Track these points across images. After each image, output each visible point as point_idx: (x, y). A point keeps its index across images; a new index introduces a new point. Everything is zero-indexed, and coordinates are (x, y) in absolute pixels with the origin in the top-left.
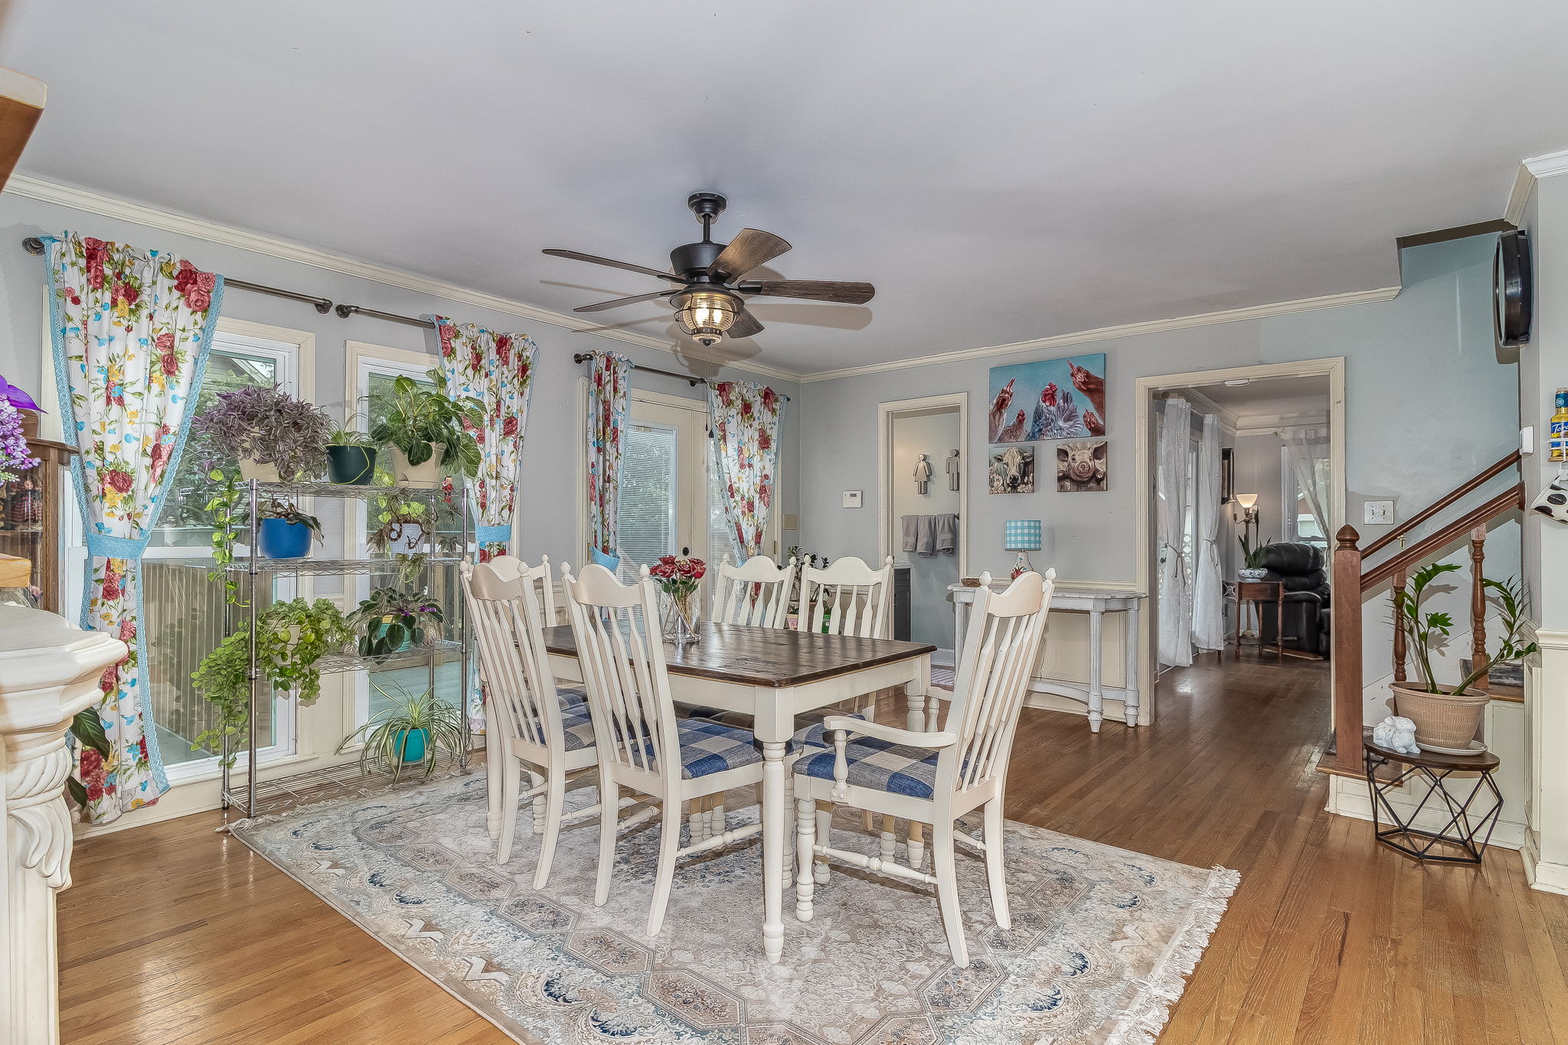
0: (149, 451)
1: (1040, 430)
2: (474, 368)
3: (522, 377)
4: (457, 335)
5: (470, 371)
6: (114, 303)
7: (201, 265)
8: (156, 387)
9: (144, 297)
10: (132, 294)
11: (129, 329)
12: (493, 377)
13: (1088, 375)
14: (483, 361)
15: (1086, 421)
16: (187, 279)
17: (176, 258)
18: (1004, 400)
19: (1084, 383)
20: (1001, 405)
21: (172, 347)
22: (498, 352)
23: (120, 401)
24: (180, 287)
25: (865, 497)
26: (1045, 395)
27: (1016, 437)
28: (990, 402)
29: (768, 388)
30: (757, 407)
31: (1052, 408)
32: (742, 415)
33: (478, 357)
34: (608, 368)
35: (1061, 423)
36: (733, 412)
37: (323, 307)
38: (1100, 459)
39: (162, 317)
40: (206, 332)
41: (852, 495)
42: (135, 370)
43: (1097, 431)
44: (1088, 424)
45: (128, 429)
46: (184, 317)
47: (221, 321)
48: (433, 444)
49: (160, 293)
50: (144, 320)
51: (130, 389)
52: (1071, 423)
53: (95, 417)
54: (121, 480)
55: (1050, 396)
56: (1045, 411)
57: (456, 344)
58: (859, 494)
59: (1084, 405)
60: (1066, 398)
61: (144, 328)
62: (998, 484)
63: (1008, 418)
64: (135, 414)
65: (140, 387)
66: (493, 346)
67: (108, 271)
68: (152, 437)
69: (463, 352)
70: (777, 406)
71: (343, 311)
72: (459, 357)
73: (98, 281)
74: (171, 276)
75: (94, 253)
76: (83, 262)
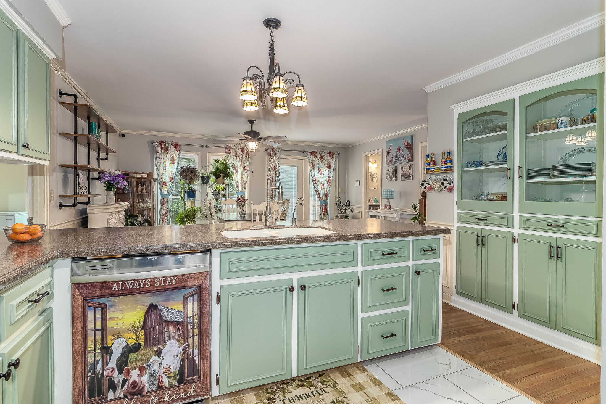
0: (170, 178)
1: (397, 161)
2: (235, 156)
3: (248, 156)
4: (231, 149)
5: (234, 156)
6: (164, 152)
7: (179, 143)
8: (171, 166)
9: (169, 150)
10: (167, 150)
11: (167, 156)
12: (240, 157)
13: (408, 143)
14: (238, 154)
15: (407, 158)
16: (176, 145)
17: (174, 142)
18: (389, 151)
19: (407, 145)
20: (388, 153)
21: (173, 159)
22: (242, 151)
23: (165, 170)
24: (175, 147)
25: (360, 182)
26: (398, 150)
27: (392, 163)
28: (386, 152)
29: (330, 151)
30: (326, 156)
31: (400, 154)
32: (320, 159)
33: (236, 153)
34: (273, 151)
35: (401, 158)
36: (317, 159)
37: (202, 146)
38: (410, 170)
39: (172, 153)
40: (179, 155)
41: (357, 182)
42: (168, 163)
43: (410, 161)
44: (408, 158)
45: (167, 175)
46: (176, 153)
47: (182, 152)
48: (221, 174)
49: (172, 149)
50: (169, 154)
51: (167, 167)
52: (404, 158)
53: (161, 173)
54: (165, 184)
55: (399, 150)
56: (398, 155)
57: (231, 151)
58: (358, 181)
59: (407, 152)
60: (403, 150)
61: (169, 155)
62: (388, 178)
63: (390, 157)
64: (168, 172)
65: (169, 167)
66: (240, 150)
67: (163, 146)
68: (170, 176)
69: (233, 152)
70: (334, 156)
71: (207, 147)
72: (232, 153)
73: (162, 148)
74: (173, 145)
75: (161, 143)
76: (159, 145)
